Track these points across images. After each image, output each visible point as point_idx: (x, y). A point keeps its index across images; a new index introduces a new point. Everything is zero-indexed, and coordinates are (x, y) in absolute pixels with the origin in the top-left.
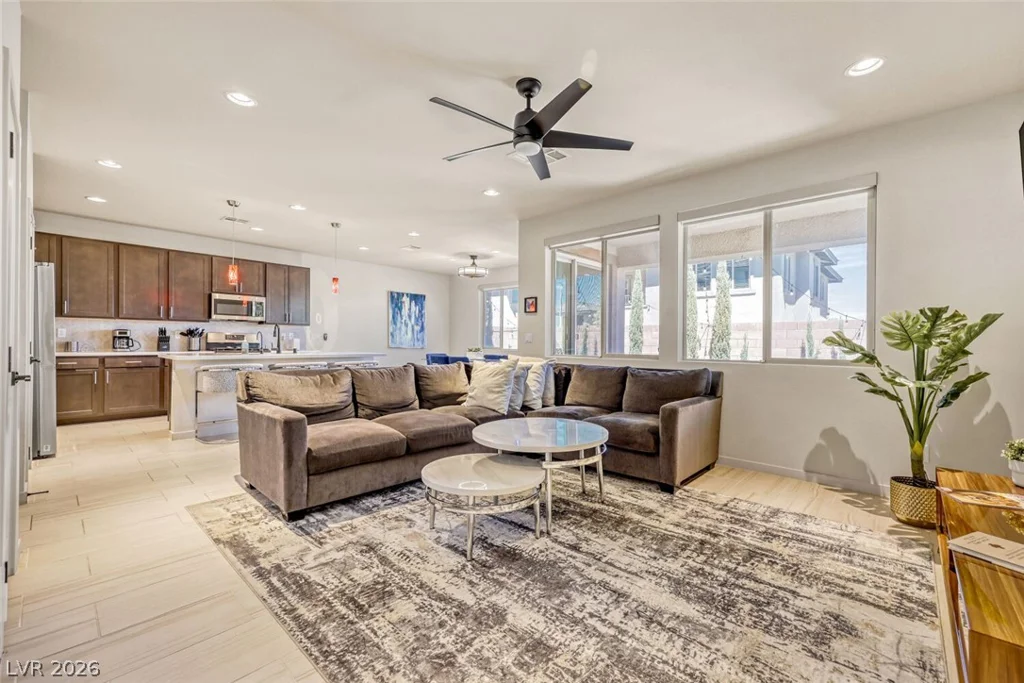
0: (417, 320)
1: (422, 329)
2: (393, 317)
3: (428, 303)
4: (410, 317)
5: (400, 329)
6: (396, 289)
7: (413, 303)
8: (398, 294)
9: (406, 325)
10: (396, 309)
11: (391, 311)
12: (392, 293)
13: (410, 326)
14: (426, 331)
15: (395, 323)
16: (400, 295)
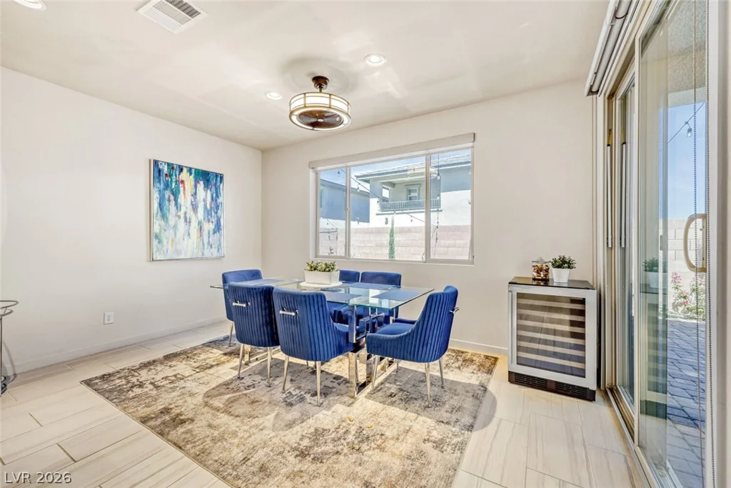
0: (208, 213)
1: (218, 228)
2: (161, 206)
3: (227, 189)
4: (195, 208)
5: (175, 227)
6: (166, 156)
7: (201, 185)
8: (171, 166)
9: (187, 221)
10: (167, 194)
11: (156, 195)
12: (156, 162)
13: (194, 224)
14: (224, 231)
15: (164, 217)
16: (175, 169)
